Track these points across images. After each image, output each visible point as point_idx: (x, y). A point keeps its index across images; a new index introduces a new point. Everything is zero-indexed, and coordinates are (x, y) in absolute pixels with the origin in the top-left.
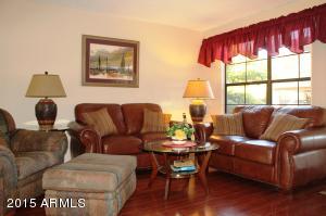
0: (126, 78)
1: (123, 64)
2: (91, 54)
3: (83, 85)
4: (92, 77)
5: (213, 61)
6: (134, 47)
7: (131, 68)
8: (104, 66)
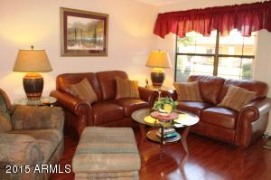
0: (97, 48)
1: (95, 36)
2: (69, 27)
3: (62, 56)
4: (69, 48)
5: (167, 33)
6: (104, 19)
7: (102, 38)
8: (79, 38)
